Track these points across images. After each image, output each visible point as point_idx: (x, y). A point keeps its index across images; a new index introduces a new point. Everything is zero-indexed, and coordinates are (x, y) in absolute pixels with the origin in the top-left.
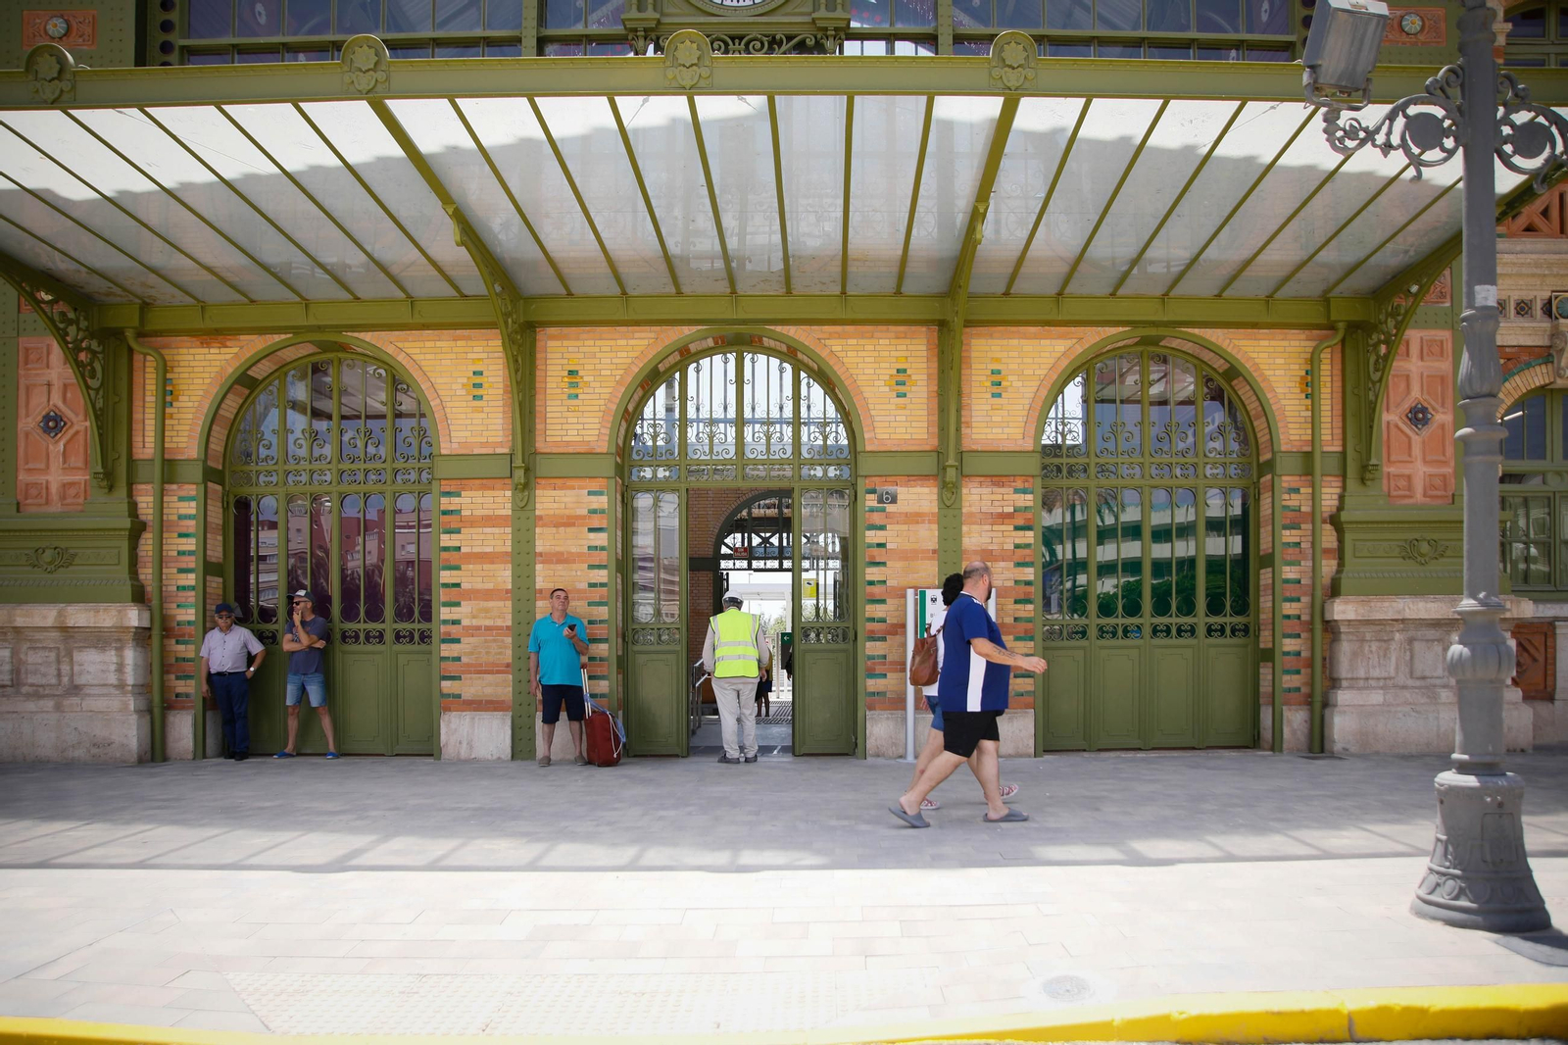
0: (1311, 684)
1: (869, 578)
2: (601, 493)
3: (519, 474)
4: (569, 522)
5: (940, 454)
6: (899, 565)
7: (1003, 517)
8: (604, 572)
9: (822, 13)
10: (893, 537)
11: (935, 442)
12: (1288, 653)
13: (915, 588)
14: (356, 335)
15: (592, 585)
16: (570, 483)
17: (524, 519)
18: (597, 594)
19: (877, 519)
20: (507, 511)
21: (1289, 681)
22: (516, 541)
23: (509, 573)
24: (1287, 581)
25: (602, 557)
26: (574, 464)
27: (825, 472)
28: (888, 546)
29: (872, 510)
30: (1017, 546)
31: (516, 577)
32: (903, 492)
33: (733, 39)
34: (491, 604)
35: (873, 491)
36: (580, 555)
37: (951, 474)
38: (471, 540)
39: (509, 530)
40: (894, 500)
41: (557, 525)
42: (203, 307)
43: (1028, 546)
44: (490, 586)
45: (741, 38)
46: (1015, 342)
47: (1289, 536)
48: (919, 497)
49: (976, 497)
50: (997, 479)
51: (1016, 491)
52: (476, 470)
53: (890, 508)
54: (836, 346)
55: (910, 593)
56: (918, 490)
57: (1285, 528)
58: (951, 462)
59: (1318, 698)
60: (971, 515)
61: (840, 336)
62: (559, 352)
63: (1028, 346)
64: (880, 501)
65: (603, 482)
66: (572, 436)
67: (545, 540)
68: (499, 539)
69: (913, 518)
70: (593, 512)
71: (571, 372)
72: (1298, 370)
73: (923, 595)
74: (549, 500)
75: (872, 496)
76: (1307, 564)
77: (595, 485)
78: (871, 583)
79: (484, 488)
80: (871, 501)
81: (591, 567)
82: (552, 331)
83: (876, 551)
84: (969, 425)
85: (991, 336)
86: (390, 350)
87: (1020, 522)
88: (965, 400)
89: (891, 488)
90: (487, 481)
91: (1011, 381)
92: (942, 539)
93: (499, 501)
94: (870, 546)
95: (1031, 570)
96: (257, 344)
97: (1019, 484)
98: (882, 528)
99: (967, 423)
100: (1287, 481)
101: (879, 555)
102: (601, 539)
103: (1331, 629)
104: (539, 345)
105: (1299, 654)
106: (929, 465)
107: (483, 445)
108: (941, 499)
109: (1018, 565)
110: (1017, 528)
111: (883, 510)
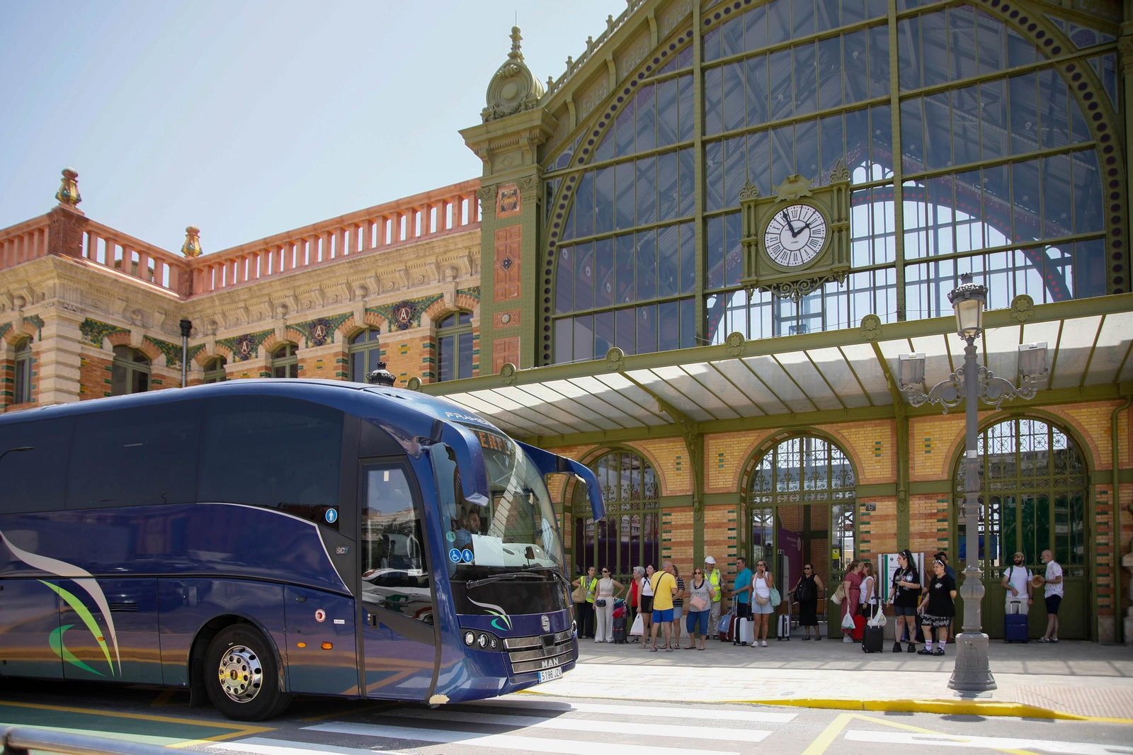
0: (1115, 603)
1: (861, 549)
2: (733, 512)
3: (696, 505)
4: (719, 525)
5: (897, 484)
6: (877, 541)
7: (931, 515)
8: (735, 549)
9: (836, 265)
10: (873, 528)
11: (895, 478)
12: (1101, 585)
13: (882, 554)
14: (626, 443)
15: (730, 555)
16: (720, 507)
17: (699, 525)
18: (732, 560)
19: (865, 519)
20: (691, 522)
21: (1101, 601)
22: (695, 536)
23: (692, 551)
24: (1100, 544)
25: (734, 542)
26: (721, 498)
27: (844, 495)
28: (871, 532)
29: (863, 514)
30: (939, 530)
31: (695, 553)
32: (879, 505)
33: (793, 283)
34: (684, 565)
35: (864, 505)
36: (724, 541)
37: (902, 495)
38: (676, 536)
39: (692, 530)
40: (874, 509)
41: (714, 528)
42: (562, 436)
43: (945, 530)
44: (684, 557)
45: (797, 282)
46: (937, 423)
47: (1100, 518)
48: (887, 507)
49: (917, 505)
50: (928, 496)
51: (938, 501)
52: (678, 503)
53: (872, 513)
54: (845, 433)
55: (880, 555)
56: (887, 503)
57: (1098, 514)
58: (902, 489)
59: (1119, 611)
60: (914, 515)
61: (847, 428)
62: (715, 446)
63: (945, 424)
64: (867, 510)
65: (735, 506)
66: (721, 485)
67: (708, 535)
68: (688, 535)
69: (884, 518)
70: (730, 521)
71: (721, 455)
72: (1105, 423)
73: (886, 557)
74: (710, 516)
75: (863, 508)
76: (1111, 534)
77: (731, 508)
78: (863, 551)
79: (681, 511)
80: (863, 510)
81: (729, 547)
82: (710, 435)
83: (865, 535)
84: (913, 468)
85: (925, 421)
86: (640, 449)
87: (941, 517)
88: (911, 456)
89: (873, 503)
90: (682, 508)
91: (936, 444)
92: (899, 528)
93: (687, 517)
94: (862, 533)
95: (946, 542)
96: (585, 449)
97: (940, 498)
98: (869, 523)
99: (912, 467)
100: (1099, 487)
101: (866, 537)
102: (734, 533)
103: (1125, 570)
104: (705, 442)
105: (1108, 586)
106: (892, 491)
107: (681, 491)
108: (898, 507)
109: (939, 540)
110: (939, 521)
111: (869, 514)
